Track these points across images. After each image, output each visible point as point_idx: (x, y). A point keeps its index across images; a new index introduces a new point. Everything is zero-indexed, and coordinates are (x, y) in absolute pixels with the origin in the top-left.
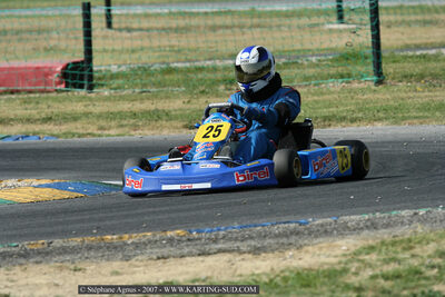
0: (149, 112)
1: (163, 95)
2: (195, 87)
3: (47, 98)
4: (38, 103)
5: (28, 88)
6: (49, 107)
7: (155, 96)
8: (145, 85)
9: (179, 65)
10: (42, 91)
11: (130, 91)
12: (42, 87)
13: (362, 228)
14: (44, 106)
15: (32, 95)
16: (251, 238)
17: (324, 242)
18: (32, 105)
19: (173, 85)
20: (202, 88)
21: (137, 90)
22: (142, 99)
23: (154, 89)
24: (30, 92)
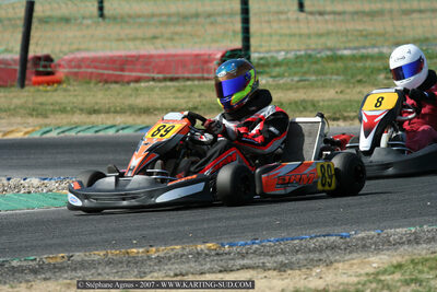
0: (296, 103)
1: (320, 84)
2: (353, 76)
3: (202, 87)
4: (191, 91)
5: (186, 75)
6: (200, 96)
7: (312, 86)
8: (305, 73)
9: (347, 52)
10: (199, 79)
11: (289, 80)
12: (200, 75)
13: (403, 243)
14: (197, 95)
15: (189, 83)
16: (283, 252)
17: (356, 258)
18: (185, 94)
19: (332, 74)
20: (359, 78)
21: (296, 79)
22: (297, 88)
23: (313, 78)
24: (188, 79)
